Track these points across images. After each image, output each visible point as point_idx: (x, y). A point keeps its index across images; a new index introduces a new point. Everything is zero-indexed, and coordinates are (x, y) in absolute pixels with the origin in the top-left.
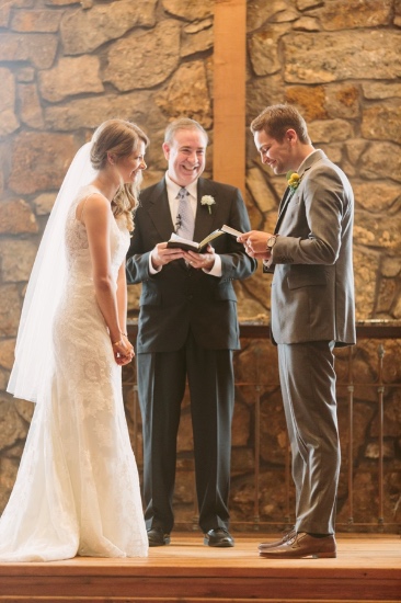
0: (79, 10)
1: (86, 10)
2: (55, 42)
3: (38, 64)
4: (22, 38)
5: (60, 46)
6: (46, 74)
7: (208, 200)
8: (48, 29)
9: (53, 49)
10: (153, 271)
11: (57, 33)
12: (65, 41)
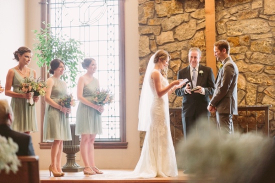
0: (167, 18)
1: (169, 18)
2: (160, 28)
3: (155, 34)
4: (151, 27)
5: (161, 29)
6: (157, 37)
7: (201, 72)
8: (158, 24)
9: (159, 30)
10: (186, 93)
11: (161, 25)
12: (163, 27)
